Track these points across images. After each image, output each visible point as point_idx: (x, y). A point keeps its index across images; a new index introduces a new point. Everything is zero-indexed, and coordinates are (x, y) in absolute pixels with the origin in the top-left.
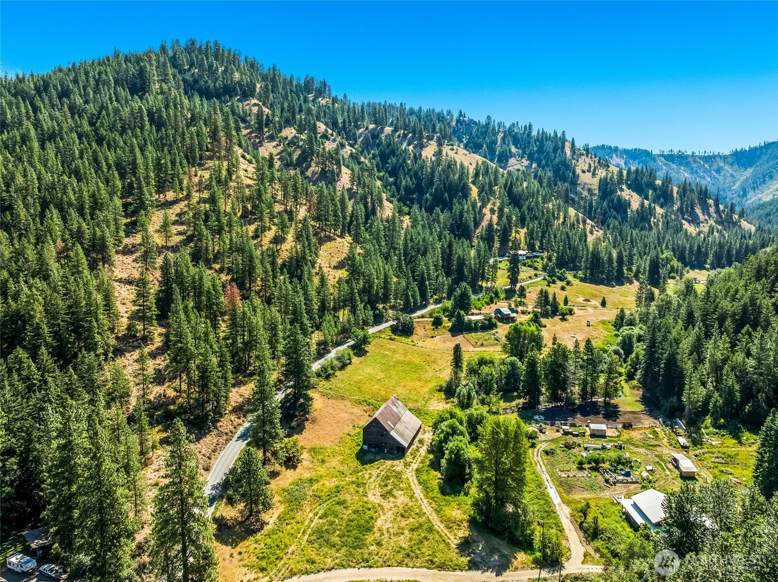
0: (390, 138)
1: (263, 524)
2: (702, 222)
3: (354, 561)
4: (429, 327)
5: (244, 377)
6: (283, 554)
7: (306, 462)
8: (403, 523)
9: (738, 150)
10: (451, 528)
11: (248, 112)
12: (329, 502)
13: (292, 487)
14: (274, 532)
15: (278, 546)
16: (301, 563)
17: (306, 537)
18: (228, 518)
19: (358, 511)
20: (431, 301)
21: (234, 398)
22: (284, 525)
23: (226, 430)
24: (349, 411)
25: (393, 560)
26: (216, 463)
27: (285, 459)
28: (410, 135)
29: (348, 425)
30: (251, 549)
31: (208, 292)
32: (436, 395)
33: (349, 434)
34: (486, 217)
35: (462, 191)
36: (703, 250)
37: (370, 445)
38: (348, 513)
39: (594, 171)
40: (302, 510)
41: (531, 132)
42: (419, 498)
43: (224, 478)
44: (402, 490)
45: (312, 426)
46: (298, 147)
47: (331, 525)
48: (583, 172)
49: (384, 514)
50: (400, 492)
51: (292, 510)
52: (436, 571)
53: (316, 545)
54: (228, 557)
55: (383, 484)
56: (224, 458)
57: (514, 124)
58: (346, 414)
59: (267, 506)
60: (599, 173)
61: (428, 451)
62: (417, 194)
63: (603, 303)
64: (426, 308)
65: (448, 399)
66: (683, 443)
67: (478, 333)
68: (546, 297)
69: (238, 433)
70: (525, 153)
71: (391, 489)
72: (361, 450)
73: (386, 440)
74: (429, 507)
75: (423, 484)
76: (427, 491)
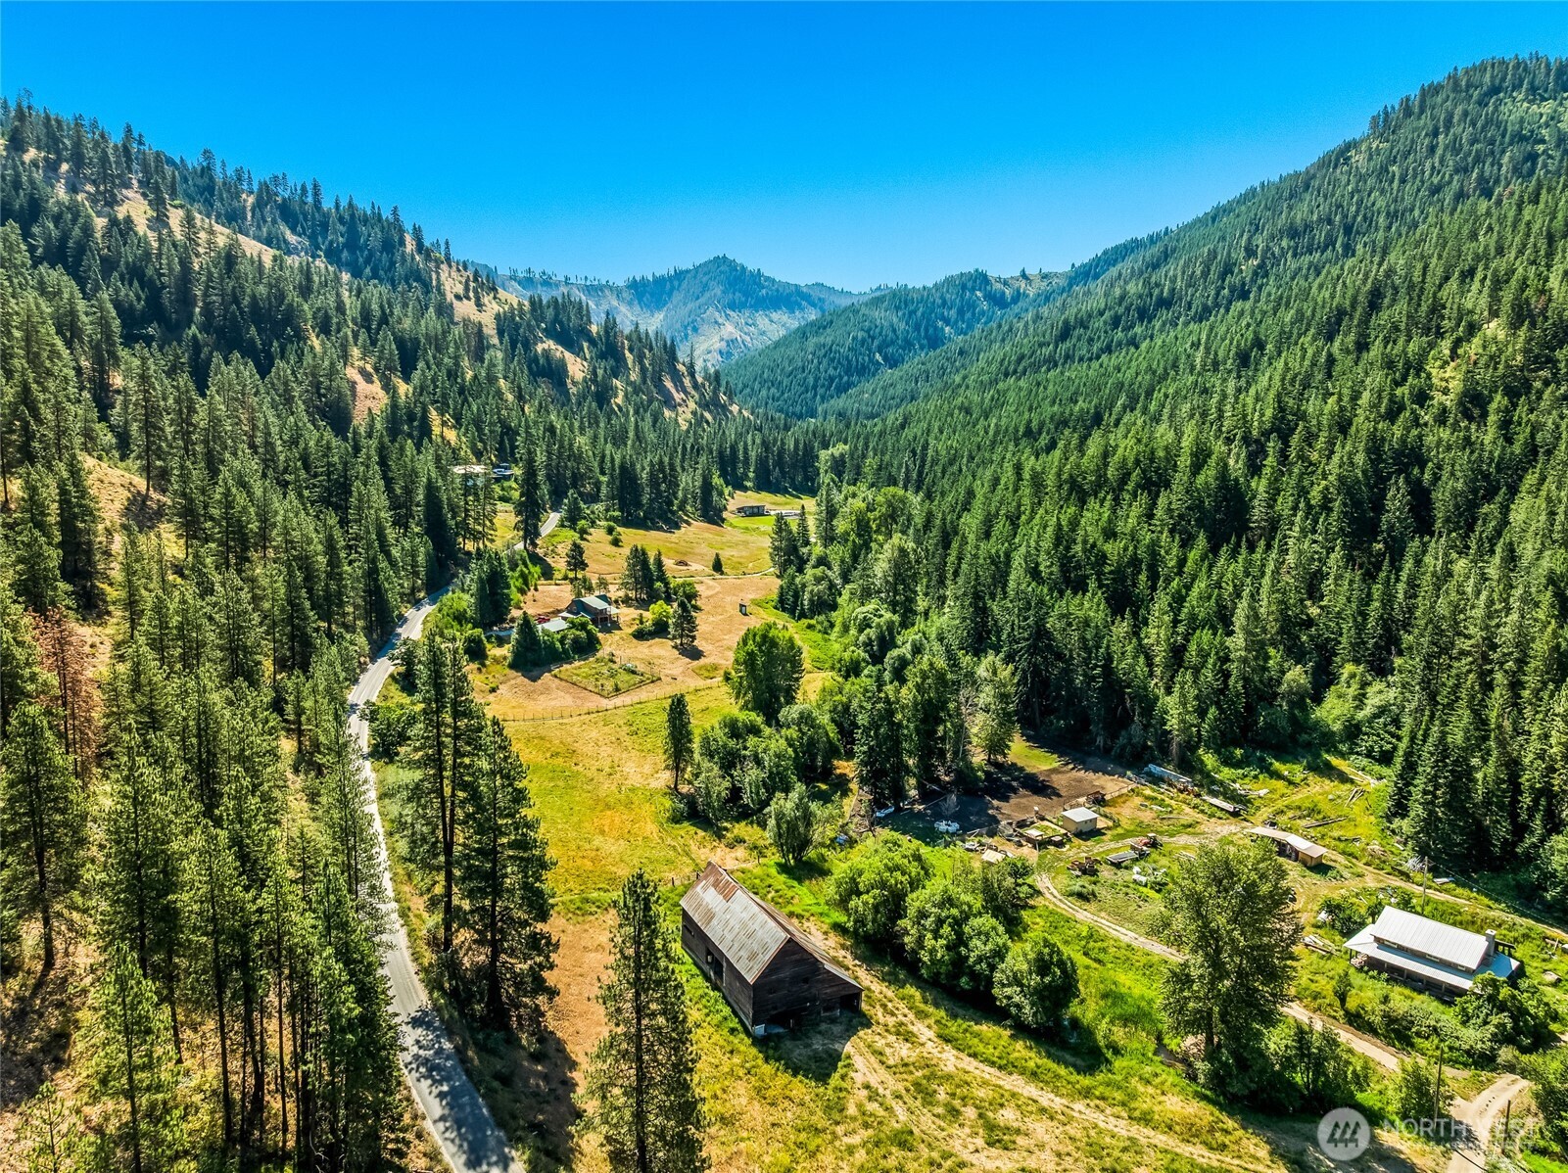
2: (679, 405)
9: (637, 278)
10: (1225, 1146)
34: (359, 389)
39: (477, 297)
41: (320, 202)
48: (458, 297)
57: (276, 177)
60: (488, 303)
61: (883, 980)
62: (155, 325)
63: (718, 566)
64: (406, 620)
65: (720, 837)
66: (1229, 807)
67: (577, 664)
68: (645, 563)
69: (443, 1150)
70: (318, 248)
71: (981, 1116)
72: (759, 1042)
73: (814, 991)
74: (1112, 1119)
75: (1011, 1069)
76: (1047, 1083)
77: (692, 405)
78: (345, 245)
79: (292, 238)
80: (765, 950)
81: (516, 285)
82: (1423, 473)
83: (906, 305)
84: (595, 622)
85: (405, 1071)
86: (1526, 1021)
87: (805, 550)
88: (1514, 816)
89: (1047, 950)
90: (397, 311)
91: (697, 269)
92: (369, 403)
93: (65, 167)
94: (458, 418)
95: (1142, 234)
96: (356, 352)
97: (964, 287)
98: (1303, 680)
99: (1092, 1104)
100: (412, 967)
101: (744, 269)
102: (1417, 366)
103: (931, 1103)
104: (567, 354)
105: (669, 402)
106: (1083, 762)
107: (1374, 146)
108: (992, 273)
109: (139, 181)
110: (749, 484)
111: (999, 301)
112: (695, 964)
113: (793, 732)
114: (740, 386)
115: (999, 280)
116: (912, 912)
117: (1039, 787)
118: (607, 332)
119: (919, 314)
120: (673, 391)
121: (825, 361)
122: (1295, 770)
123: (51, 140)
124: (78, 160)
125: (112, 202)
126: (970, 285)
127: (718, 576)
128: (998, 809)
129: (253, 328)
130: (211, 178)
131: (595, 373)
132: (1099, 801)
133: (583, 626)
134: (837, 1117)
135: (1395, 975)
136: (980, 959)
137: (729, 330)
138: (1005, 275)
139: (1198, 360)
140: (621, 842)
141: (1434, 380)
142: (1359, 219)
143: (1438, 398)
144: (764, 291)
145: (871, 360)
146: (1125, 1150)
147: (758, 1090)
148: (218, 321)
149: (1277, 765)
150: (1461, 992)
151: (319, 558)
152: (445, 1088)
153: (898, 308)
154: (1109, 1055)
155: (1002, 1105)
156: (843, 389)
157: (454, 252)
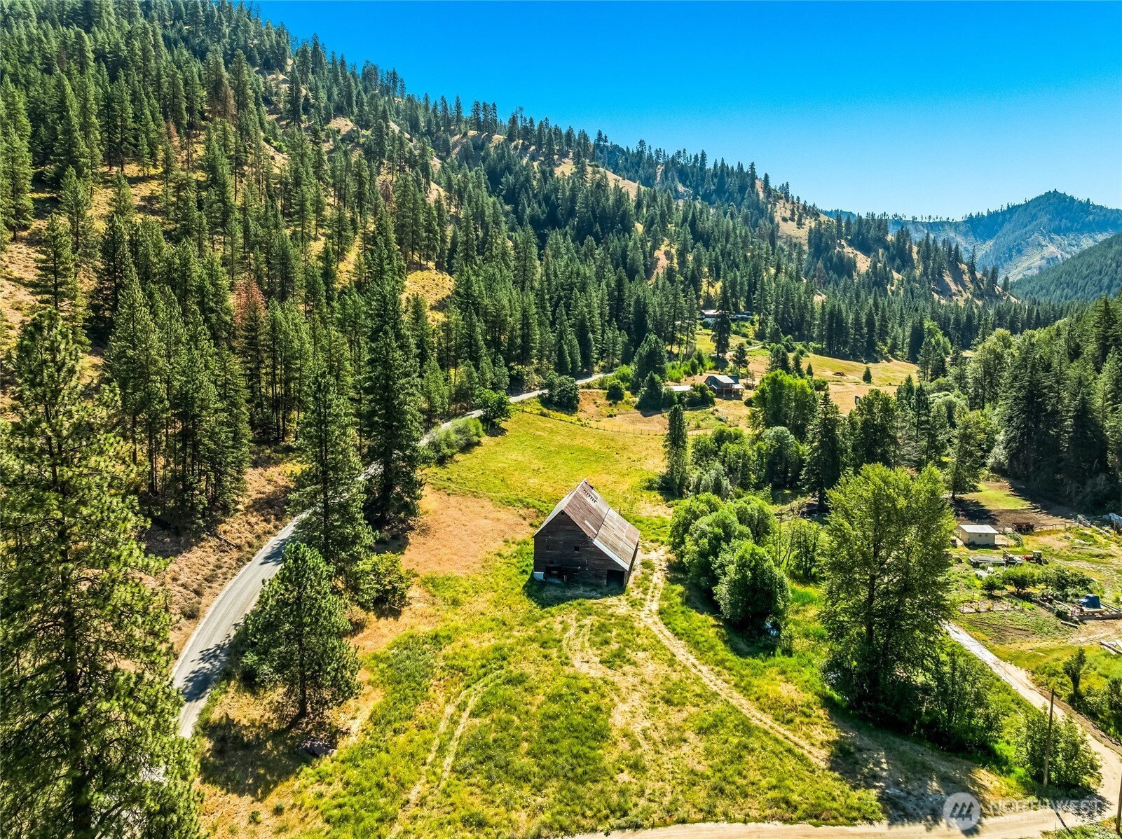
0: (502, 149)
1: (335, 735)
2: (955, 294)
3: (589, 813)
4: (602, 401)
5: (276, 451)
6: (396, 806)
7: (419, 605)
8: (676, 718)
9: (974, 215)
10: (790, 721)
11: (275, 90)
12: (487, 679)
13: (395, 651)
14: (365, 751)
15: (379, 786)
16: (449, 828)
17: (449, 760)
18: (245, 722)
19: (561, 696)
20: (596, 369)
21: (255, 484)
22: (389, 734)
23: (238, 541)
24: (491, 516)
25: (688, 806)
26: (215, 604)
27: (375, 594)
28: (533, 148)
29: (494, 540)
30: (308, 797)
31: (201, 289)
32: (645, 495)
33: (500, 555)
34: (660, 262)
35: (622, 222)
36: (975, 322)
37: (548, 572)
38: (537, 702)
39: (800, 219)
40: (427, 699)
41: (704, 165)
42: (688, 664)
43: (233, 633)
44: (645, 650)
45: (421, 539)
46: (358, 144)
47: (505, 729)
48: (785, 220)
49: (624, 700)
50: (641, 654)
51: (404, 700)
52: (805, 827)
53: (478, 778)
54: (244, 823)
55: (598, 639)
56: (234, 594)
57: (679, 152)
58: (486, 521)
59: (344, 691)
60: (807, 222)
70: (697, 193)
71: (620, 649)
73: (583, 559)
74: (719, 681)
75: (684, 636)
76: (699, 650)
77: (967, 295)
78: (715, 191)
79: (681, 188)
84: (717, 391)
89: (749, 556)
91: (1028, 204)
96: (666, 241)
99: (716, 670)
101: (1073, 200)
103: (597, 635)
104: (860, 256)
105: (945, 292)
114: (1037, 288)
116: (692, 527)
118: (899, 240)
120: (951, 284)
125: (552, 165)
130: (641, 157)
131: (876, 268)
133: (701, 390)
134: (526, 623)
136: (720, 566)
137: (1051, 250)
144: (1091, 218)
154: (778, 652)
157: (792, 192)
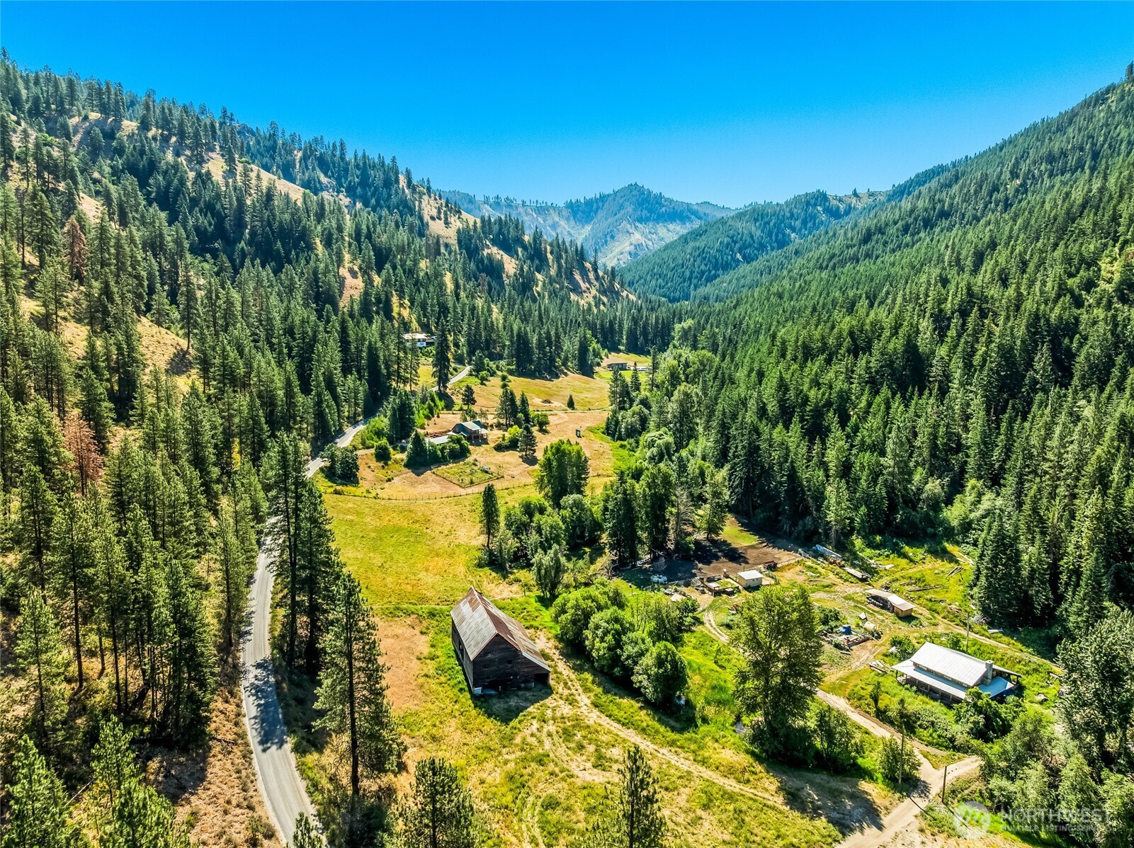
0: (139, 139)
2: (584, 292)
4: (375, 464)
8: (681, 801)
9: (573, 201)
10: (748, 781)
12: (528, 810)
19: (595, 808)
23: (230, 736)
24: (390, 634)
33: (427, 676)
34: (347, 281)
37: (484, 686)
38: (582, 818)
39: (446, 218)
41: (344, 154)
42: (653, 751)
48: (432, 218)
50: (614, 751)
55: (573, 745)
57: (316, 139)
58: (391, 641)
60: (453, 222)
61: (573, 668)
62: (220, 241)
63: (571, 404)
64: (344, 434)
65: (505, 577)
66: (859, 574)
67: (451, 465)
68: (512, 400)
69: (249, 733)
70: (341, 186)
71: (596, 750)
72: (474, 697)
73: (515, 669)
74: (682, 760)
75: (630, 725)
76: (649, 735)
77: (594, 292)
78: (359, 184)
79: (324, 180)
80: (484, 639)
81: (488, 208)
82: (1071, 342)
83: (762, 218)
84: (469, 439)
85: (243, 691)
86: (997, 722)
87: (634, 394)
88: (1054, 588)
89: (664, 652)
90: (378, 229)
91: (615, 193)
92: (352, 292)
93: (174, 139)
94: (412, 301)
95: (947, 161)
96: (347, 257)
97: (808, 203)
98: (938, 490)
99: (673, 750)
100: (268, 636)
101: (649, 192)
102: (1092, 262)
103: (569, 741)
104: (506, 257)
105: (576, 289)
106: (773, 543)
107: (1127, 89)
108: (830, 193)
109: (221, 147)
110: (622, 348)
111: (835, 214)
112: (455, 651)
113: (566, 513)
114: (637, 278)
115: (835, 198)
116: (591, 625)
117: (735, 556)
118: (535, 240)
119: (772, 224)
120: (581, 282)
121: (699, 260)
122: (916, 552)
123: (165, 123)
124: (182, 135)
125: (201, 161)
126: (812, 202)
127: (570, 410)
128: (700, 569)
129: (279, 243)
130: (275, 142)
131: (522, 269)
132: (772, 567)
133: (458, 441)
134: (506, 743)
135: (923, 689)
136: (629, 657)
137: (637, 237)
138: (841, 194)
139: (946, 258)
140: (438, 577)
141: (1103, 273)
142: (1106, 146)
143: (1103, 285)
144: (664, 209)
145: (734, 259)
146: (680, 777)
147: (463, 724)
148: (259, 238)
149: (906, 548)
150: (958, 701)
151: (279, 392)
152: (262, 702)
153: (756, 220)
154: (699, 722)
155: (613, 746)
156: (710, 279)
157: (434, 187)
